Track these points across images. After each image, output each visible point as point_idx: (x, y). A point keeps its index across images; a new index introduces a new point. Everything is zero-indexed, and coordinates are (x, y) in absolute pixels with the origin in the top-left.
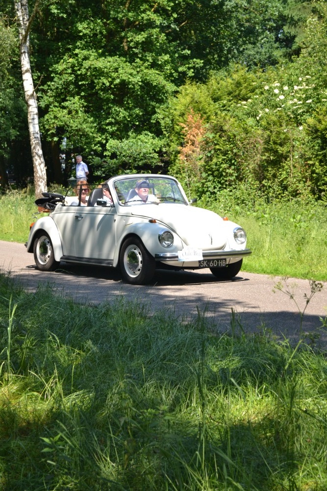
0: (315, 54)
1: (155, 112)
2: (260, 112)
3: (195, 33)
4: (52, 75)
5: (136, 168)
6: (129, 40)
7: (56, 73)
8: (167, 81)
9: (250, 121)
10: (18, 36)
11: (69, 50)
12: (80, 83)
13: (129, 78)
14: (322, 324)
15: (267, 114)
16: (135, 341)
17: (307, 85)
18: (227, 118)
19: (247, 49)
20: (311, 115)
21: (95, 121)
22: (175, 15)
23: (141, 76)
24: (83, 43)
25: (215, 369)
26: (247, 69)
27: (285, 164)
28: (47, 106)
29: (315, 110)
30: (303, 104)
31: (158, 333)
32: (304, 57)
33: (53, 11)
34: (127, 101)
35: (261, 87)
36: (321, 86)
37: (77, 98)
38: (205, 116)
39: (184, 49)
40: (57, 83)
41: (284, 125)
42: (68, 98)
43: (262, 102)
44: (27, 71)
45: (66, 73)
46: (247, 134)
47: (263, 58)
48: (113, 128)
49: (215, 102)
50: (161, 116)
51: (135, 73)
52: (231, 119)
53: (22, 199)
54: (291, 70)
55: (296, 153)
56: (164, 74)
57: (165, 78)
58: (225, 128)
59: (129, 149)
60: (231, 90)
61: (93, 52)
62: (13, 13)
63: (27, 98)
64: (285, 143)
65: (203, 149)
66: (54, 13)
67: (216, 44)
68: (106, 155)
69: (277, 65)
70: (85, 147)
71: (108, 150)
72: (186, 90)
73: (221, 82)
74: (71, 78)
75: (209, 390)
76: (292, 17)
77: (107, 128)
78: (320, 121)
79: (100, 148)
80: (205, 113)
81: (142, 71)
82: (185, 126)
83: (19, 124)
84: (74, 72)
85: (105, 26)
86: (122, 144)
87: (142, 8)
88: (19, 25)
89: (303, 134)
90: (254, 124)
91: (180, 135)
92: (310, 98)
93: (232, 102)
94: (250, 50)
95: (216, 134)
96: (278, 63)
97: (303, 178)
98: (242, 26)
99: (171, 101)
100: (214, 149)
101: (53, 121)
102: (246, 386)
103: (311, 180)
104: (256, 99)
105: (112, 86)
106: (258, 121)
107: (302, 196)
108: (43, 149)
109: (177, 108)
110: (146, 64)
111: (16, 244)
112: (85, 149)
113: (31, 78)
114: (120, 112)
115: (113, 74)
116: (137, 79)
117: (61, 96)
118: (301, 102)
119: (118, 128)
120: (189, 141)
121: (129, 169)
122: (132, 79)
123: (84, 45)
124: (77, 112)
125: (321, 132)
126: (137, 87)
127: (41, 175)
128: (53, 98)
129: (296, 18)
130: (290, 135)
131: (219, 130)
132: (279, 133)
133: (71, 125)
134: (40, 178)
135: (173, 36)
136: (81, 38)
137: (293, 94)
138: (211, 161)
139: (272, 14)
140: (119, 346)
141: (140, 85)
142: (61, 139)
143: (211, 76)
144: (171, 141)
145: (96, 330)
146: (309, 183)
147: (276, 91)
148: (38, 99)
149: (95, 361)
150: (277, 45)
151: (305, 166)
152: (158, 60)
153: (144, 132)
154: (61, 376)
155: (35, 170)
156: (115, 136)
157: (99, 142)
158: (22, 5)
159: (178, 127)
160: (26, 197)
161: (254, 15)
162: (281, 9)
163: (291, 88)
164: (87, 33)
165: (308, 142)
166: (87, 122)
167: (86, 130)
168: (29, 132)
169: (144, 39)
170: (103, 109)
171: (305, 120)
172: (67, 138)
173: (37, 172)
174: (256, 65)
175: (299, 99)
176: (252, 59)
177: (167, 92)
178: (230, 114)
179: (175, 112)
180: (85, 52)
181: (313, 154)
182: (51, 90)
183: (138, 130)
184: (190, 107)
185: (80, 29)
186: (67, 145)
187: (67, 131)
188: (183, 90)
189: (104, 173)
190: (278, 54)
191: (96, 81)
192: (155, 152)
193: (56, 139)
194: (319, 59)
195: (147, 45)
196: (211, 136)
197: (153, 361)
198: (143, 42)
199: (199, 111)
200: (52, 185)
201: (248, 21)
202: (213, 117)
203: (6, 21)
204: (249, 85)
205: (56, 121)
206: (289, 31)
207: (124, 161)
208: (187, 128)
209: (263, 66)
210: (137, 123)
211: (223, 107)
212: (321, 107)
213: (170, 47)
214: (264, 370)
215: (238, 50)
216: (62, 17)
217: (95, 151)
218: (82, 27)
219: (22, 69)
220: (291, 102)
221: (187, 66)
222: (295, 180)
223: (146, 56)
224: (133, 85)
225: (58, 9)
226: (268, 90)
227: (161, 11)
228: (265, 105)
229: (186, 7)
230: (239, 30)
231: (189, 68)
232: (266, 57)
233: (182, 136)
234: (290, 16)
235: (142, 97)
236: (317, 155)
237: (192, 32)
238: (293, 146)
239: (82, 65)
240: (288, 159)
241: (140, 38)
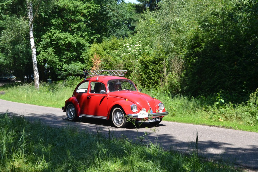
0: (143, 33)
1: (82, 54)
2: (122, 54)
3: (97, 24)
4: (42, 39)
5: (74, 75)
6: (72, 26)
7: (43, 39)
8: (86, 42)
9: (118, 58)
10: (29, 24)
11: (48, 30)
12: (53, 43)
13: (72, 41)
14: (145, 134)
15: (124, 55)
16: (74, 142)
17: (140, 45)
18: (109, 57)
19: (117, 31)
20: (141, 56)
21: (59, 57)
22: (89, 17)
23: (76, 40)
24: (54, 27)
25: (104, 152)
26: (117, 38)
27: (132, 74)
28: (40, 51)
29: (142, 54)
30: (138, 51)
31: (83, 138)
32: (138, 34)
33: (42, 15)
34: (71, 50)
35: (122, 45)
36: (145, 45)
37: (51, 48)
38: (101, 56)
39: (93, 31)
40: (43, 42)
41: (131, 59)
42: (48, 48)
43: (122, 51)
44: (32, 38)
45: (48, 39)
46: (117, 63)
47: (123, 34)
48: (66, 60)
49: (105, 50)
50: (84, 56)
51: (74, 39)
52: (111, 57)
53: (29, 87)
54: (134, 39)
55: (135, 70)
56: (85, 40)
57: (86, 41)
58: (109, 60)
59: (72, 68)
60: (111, 46)
61: (58, 31)
62: (27, 16)
63: (32, 48)
64: (131, 66)
65: (100, 68)
66: (43, 16)
67: (105, 29)
68: (62, 71)
69: (128, 37)
70: (54, 67)
71: (63, 68)
72: (94, 46)
73: (107, 43)
74: (49, 41)
75: (102, 159)
76: (134, 19)
77: (63, 60)
78: (144, 58)
79: (60, 68)
80: (101, 55)
81: (77, 38)
82: (93, 59)
83: (28, 58)
84: (50, 38)
85: (63, 21)
86: (69, 66)
87: (77, 15)
88: (29, 20)
89: (138, 63)
90: (119, 59)
91: (91, 63)
92: (141, 50)
93: (111, 50)
94: (118, 32)
95: (105, 63)
96: (128, 36)
97: (138, 79)
98: (114, 22)
99: (88, 50)
100: (104, 68)
101: (42, 57)
102: (116, 158)
103: (141, 80)
104: (120, 49)
105: (65, 44)
106: (121, 58)
107: (138, 86)
108: (38, 67)
109: (90, 52)
110: (78, 36)
111: (27, 104)
112: (54, 68)
113: (34, 41)
114: (68, 54)
115: (65, 39)
116: (75, 41)
117: (45, 48)
118: (137, 51)
119: (67, 60)
120: (95, 65)
121: (71, 76)
122: (73, 41)
123: (54, 28)
124: (51, 54)
125: (145, 62)
126: (75, 44)
127: (37, 78)
128: (42, 48)
129: (135, 20)
130: (133, 63)
131: (106, 61)
132: (129, 62)
133: (49, 58)
134: (37, 79)
135: (89, 25)
136: (53, 25)
137: (134, 48)
138: (103, 73)
139: (126, 18)
140: (68, 143)
141: (76, 44)
142: (45, 64)
143: (103, 41)
144: (88, 65)
145: (58, 137)
146: (140, 81)
147: (128, 47)
148: (36, 48)
149: (58, 149)
150: (128, 29)
151: (139, 75)
152: (83, 34)
153: (77, 62)
154: (45, 155)
155: (35, 76)
156: (66, 63)
157: (60, 65)
158: (31, 13)
159: (90, 60)
160: (31, 86)
161: (120, 18)
162: (130, 16)
163: (133, 46)
164: (55, 24)
165: (140, 66)
166: (55, 58)
167: (55, 61)
168: (32, 61)
169: (77, 26)
170: (61, 53)
171: (139, 58)
172: (47, 64)
173: (36, 77)
174: (120, 37)
175: (137, 50)
176: (119, 35)
177: (86, 46)
178: (110, 55)
179: (89, 54)
180: (55, 31)
181: (142, 70)
182: (41, 45)
183: (75, 61)
184: (95, 52)
185: (53, 22)
186: (47, 66)
187: (47, 61)
188: (93, 46)
189: (62, 77)
190: (128, 33)
191: (59, 42)
192: (82, 69)
193: (43, 64)
194: (144, 35)
195: (79, 29)
196: (103, 63)
197: (81, 149)
198: (77, 27)
199: (99, 54)
200: (41, 82)
201: (118, 20)
202: (104, 56)
203: (24, 18)
204: (118, 44)
205: (43, 57)
206: (133, 24)
207: (70, 73)
208: (94, 60)
209: (123, 37)
210: (75, 58)
211: (108, 52)
212: (145, 53)
213: (87, 30)
214: (123, 152)
215: (114, 31)
216: (46, 17)
217: (58, 69)
218: (53, 21)
219: (30, 37)
220: (133, 51)
221: (94, 37)
222: (135, 80)
223: (78, 33)
224: (73, 43)
225: (44, 14)
226: (125, 46)
227: (84, 16)
228: (124, 52)
229: (94, 14)
230: (114, 24)
231: (95, 38)
232: (124, 34)
233: (92, 63)
234: (133, 19)
235: (77, 48)
236: (143, 71)
237: (96, 24)
238: (134, 68)
239: (53, 36)
240: (132, 72)
241: (76, 26)
